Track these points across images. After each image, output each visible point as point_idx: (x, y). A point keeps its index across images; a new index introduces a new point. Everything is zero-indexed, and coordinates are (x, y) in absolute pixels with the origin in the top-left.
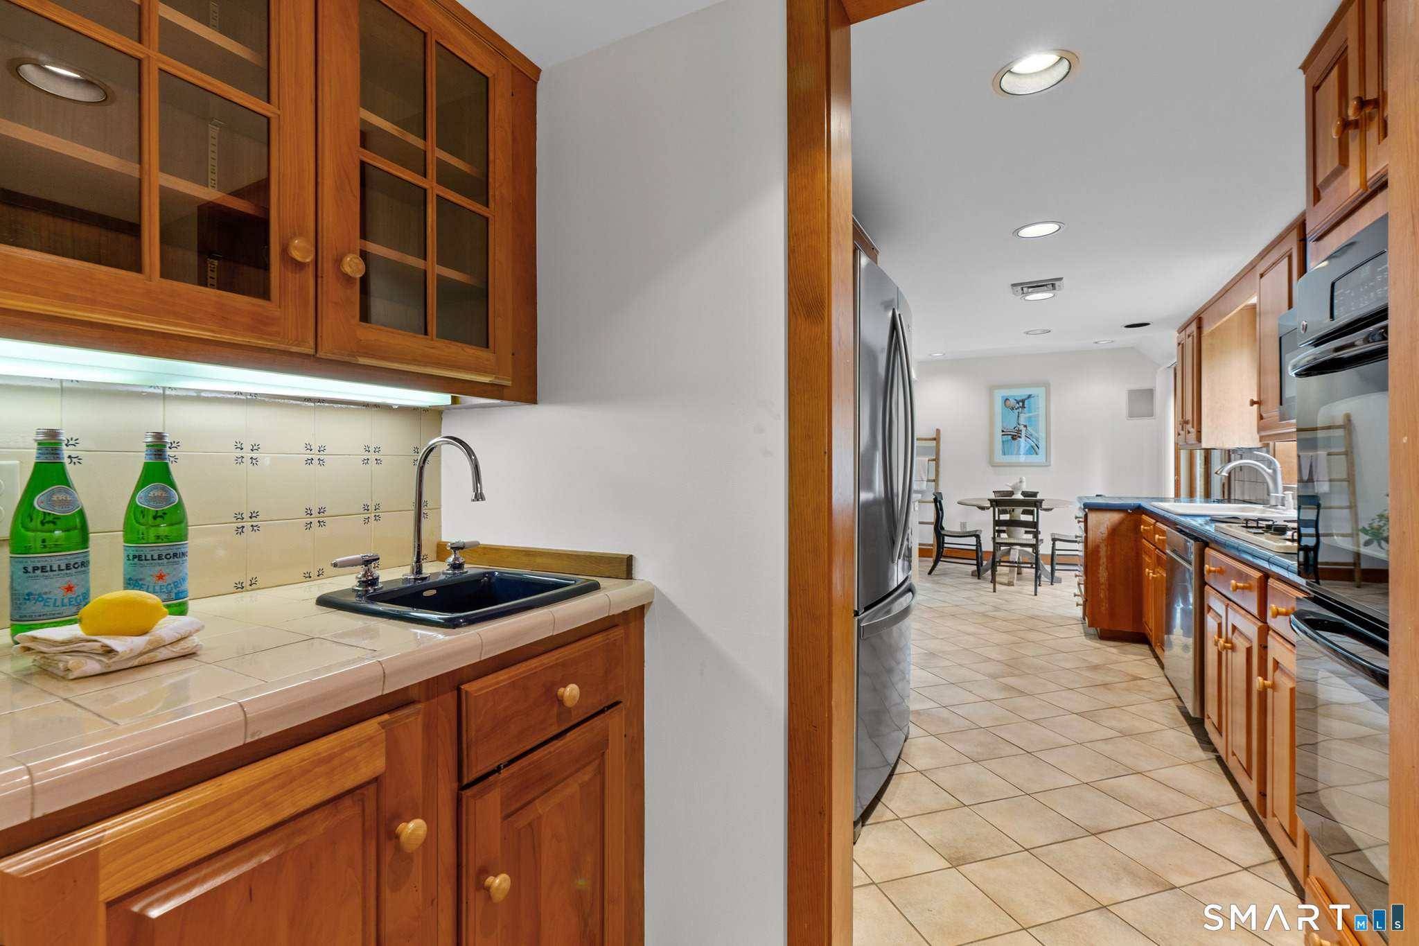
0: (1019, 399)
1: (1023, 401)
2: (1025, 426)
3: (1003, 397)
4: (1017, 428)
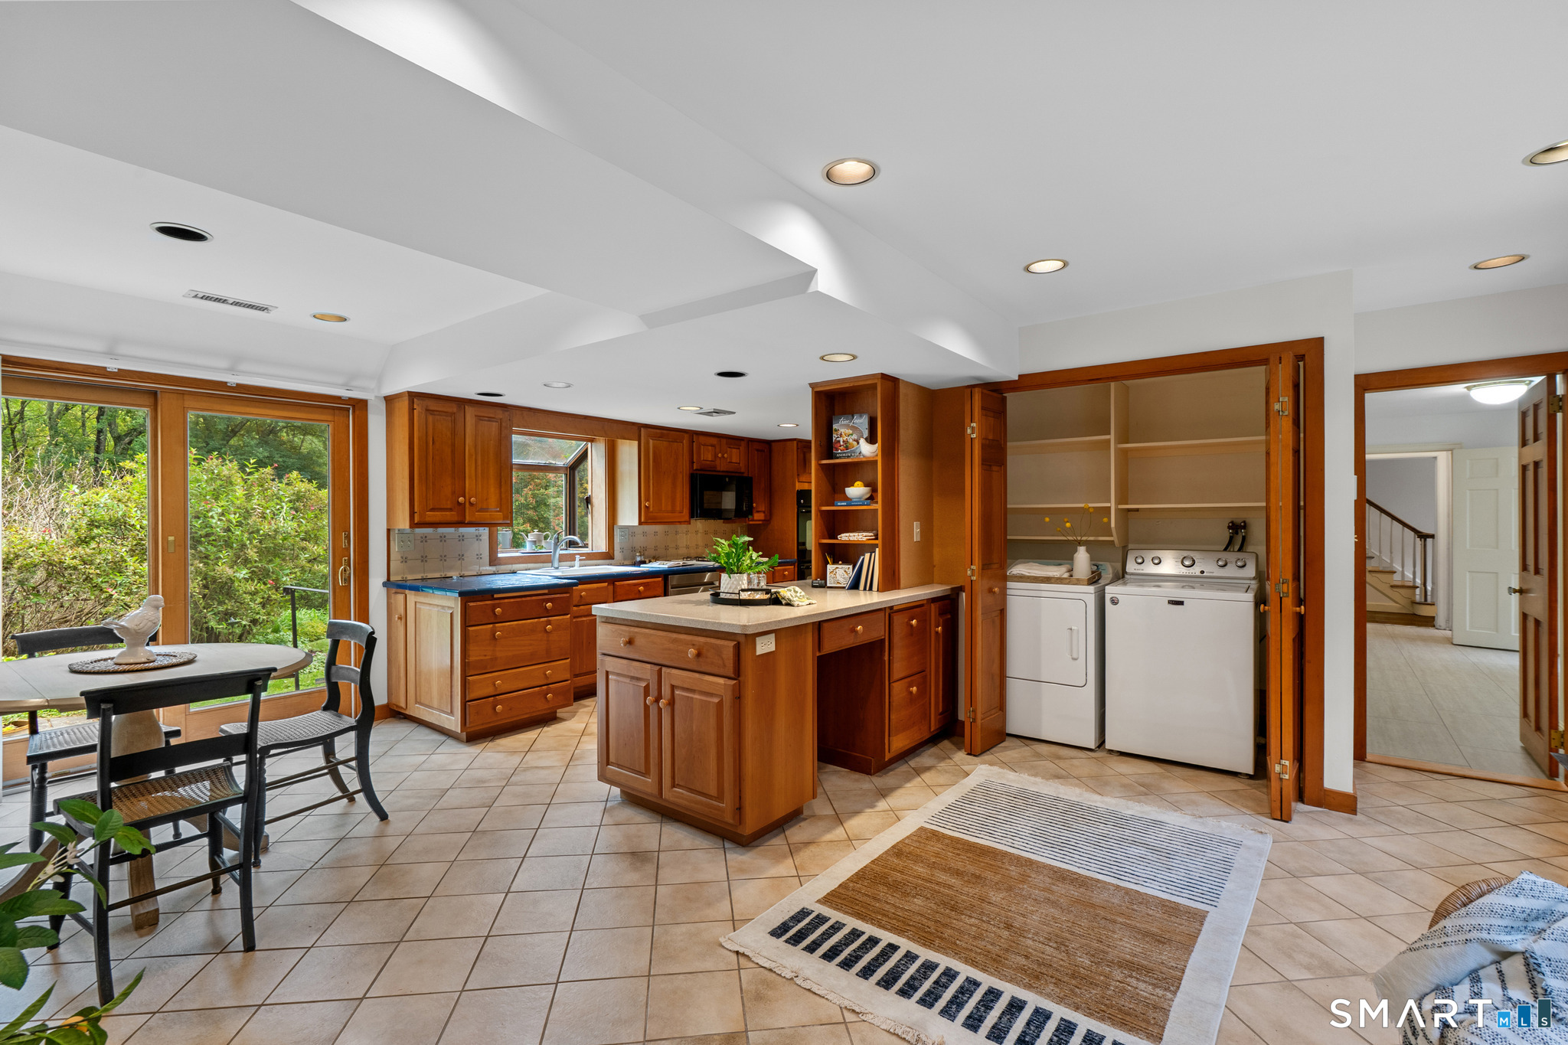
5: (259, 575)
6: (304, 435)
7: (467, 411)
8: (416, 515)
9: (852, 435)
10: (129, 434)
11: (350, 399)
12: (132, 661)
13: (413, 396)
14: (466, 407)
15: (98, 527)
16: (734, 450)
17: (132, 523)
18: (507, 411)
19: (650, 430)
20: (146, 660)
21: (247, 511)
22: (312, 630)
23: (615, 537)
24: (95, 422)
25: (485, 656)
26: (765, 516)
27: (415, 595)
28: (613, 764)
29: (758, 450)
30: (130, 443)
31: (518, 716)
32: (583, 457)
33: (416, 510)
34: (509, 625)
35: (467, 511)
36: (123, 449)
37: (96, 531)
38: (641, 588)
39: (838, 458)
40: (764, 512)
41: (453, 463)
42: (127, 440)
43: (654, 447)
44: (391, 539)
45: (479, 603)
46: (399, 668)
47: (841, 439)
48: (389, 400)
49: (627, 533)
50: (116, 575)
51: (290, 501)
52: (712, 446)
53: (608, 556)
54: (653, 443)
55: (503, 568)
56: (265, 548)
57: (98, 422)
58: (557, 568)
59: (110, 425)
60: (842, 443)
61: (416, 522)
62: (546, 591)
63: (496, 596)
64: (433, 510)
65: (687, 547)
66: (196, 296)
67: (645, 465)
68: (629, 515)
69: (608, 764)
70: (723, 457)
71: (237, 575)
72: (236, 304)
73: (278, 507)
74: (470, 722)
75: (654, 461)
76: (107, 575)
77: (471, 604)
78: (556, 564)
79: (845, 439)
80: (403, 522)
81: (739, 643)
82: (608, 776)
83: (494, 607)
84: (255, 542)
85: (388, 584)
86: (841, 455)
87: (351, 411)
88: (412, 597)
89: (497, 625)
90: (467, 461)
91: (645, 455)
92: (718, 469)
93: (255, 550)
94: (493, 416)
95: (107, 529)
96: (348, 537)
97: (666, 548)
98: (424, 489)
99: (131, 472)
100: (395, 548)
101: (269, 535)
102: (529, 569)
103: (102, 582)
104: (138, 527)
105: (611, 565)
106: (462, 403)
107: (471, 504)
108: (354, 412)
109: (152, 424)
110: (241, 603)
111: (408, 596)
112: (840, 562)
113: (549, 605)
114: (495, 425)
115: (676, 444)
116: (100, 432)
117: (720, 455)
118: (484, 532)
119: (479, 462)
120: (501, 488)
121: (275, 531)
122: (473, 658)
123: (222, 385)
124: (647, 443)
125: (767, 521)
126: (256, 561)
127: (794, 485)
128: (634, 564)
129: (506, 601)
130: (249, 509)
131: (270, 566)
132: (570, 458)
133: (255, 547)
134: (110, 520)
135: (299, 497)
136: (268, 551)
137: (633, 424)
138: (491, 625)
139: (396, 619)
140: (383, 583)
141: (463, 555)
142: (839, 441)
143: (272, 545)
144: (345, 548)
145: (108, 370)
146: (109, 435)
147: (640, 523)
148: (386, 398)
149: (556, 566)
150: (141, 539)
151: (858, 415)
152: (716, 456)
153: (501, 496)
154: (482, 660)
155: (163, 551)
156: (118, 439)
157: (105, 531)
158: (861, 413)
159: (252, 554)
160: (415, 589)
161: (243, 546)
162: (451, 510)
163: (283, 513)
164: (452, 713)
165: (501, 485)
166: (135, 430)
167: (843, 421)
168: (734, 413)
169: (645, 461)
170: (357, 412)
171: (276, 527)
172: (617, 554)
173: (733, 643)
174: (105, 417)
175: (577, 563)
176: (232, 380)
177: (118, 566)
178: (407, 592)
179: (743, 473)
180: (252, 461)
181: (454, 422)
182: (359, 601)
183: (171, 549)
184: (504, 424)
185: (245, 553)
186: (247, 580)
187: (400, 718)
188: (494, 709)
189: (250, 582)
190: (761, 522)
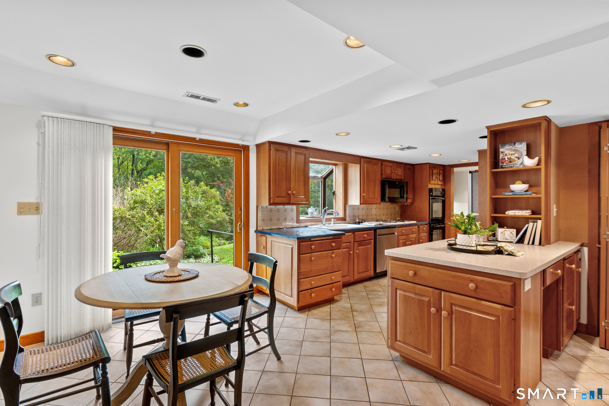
5: (192, 224)
6: (195, 170)
7: (292, 150)
8: (271, 199)
9: (514, 154)
10: (141, 170)
11: (243, 145)
12: (172, 275)
13: (271, 143)
14: (292, 148)
15: (137, 204)
16: (399, 169)
17: (148, 202)
18: (308, 150)
19: (365, 159)
20: (178, 275)
21: (187, 198)
22: (206, 245)
23: (347, 210)
24: (131, 167)
25: (307, 269)
26: (412, 201)
27: (271, 237)
28: (400, 341)
29: (409, 169)
30: (141, 174)
31: (320, 299)
32: (331, 172)
33: (271, 197)
34: (317, 254)
35: (292, 198)
36: (140, 176)
37: (136, 205)
38: (366, 236)
39: (504, 168)
40: (411, 199)
41: (286, 175)
42: (141, 172)
43: (367, 167)
44: (258, 210)
45: (305, 243)
46: (263, 271)
47: (506, 157)
48: (258, 146)
49: (351, 208)
50: (143, 222)
51: (201, 194)
52: (391, 167)
53: (344, 219)
54: (366, 166)
55: (303, 225)
56: (194, 212)
57: (132, 166)
58: (324, 225)
59: (136, 167)
60: (506, 159)
61: (271, 202)
62: (332, 237)
63: (312, 240)
64: (278, 197)
65: (376, 215)
66: (188, 96)
67: (363, 176)
68: (355, 199)
69: (396, 340)
70: (395, 172)
71: (184, 223)
72: (204, 99)
73: (197, 196)
74: (301, 302)
75: (367, 174)
76: (140, 222)
77: (302, 243)
78: (324, 223)
79: (509, 157)
80: (265, 203)
81: (515, 284)
82: (397, 348)
83: (311, 245)
84: (190, 210)
85: (257, 231)
86: (506, 166)
87: (242, 151)
88: (269, 238)
89: (312, 254)
90: (292, 174)
91: (363, 171)
92: (393, 178)
93: (190, 213)
94: (302, 153)
95: (139, 204)
96: (241, 210)
97: (367, 216)
98: (275, 187)
99: (147, 183)
100: (259, 215)
101: (195, 207)
102: (312, 225)
103: (138, 225)
104: (150, 204)
105: (345, 223)
106: (290, 146)
107: (293, 194)
108: (244, 152)
109: (167, 158)
110: (185, 235)
111: (267, 237)
112: (505, 227)
113: (333, 244)
114: (303, 157)
115: (375, 166)
116: (133, 170)
117: (394, 171)
118: (294, 207)
119: (297, 175)
120: (305, 187)
121: (197, 206)
122: (302, 270)
123: (193, 139)
124: (364, 165)
125: (412, 203)
126: (190, 218)
127: (428, 186)
128: (355, 223)
129: (316, 242)
130: (187, 197)
131: (195, 220)
132: (324, 173)
133: (190, 212)
134: (140, 200)
135: (204, 193)
136: (194, 214)
137: (358, 156)
138: (310, 254)
139: (262, 248)
140: (255, 231)
141: (286, 218)
142: (505, 159)
143: (196, 211)
144: (240, 215)
145: (151, 133)
146: (135, 171)
147: (361, 204)
148: (256, 145)
149: (324, 224)
150: (151, 208)
151: (519, 143)
152: (392, 171)
153: (305, 191)
154: (306, 271)
155: (171, 215)
156: (138, 172)
157: (139, 205)
158: (521, 141)
159: (189, 215)
160: (269, 234)
161: (185, 211)
162: (285, 197)
163: (199, 199)
164: (292, 296)
165: (305, 186)
166: (143, 169)
167: (507, 147)
168: (416, 148)
169: (363, 174)
170: (245, 152)
171: (197, 204)
172: (348, 219)
173: (511, 284)
174: (134, 165)
175: (332, 222)
176: (198, 137)
177: (143, 219)
178: (267, 235)
179: (403, 180)
180: (187, 178)
181: (287, 155)
182: (246, 240)
183: (174, 214)
184: (306, 156)
185: (187, 214)
186: (188, 225)
187: (262, 294)
188: (311, 295)
189: (189, 226)
190: (409, 204)
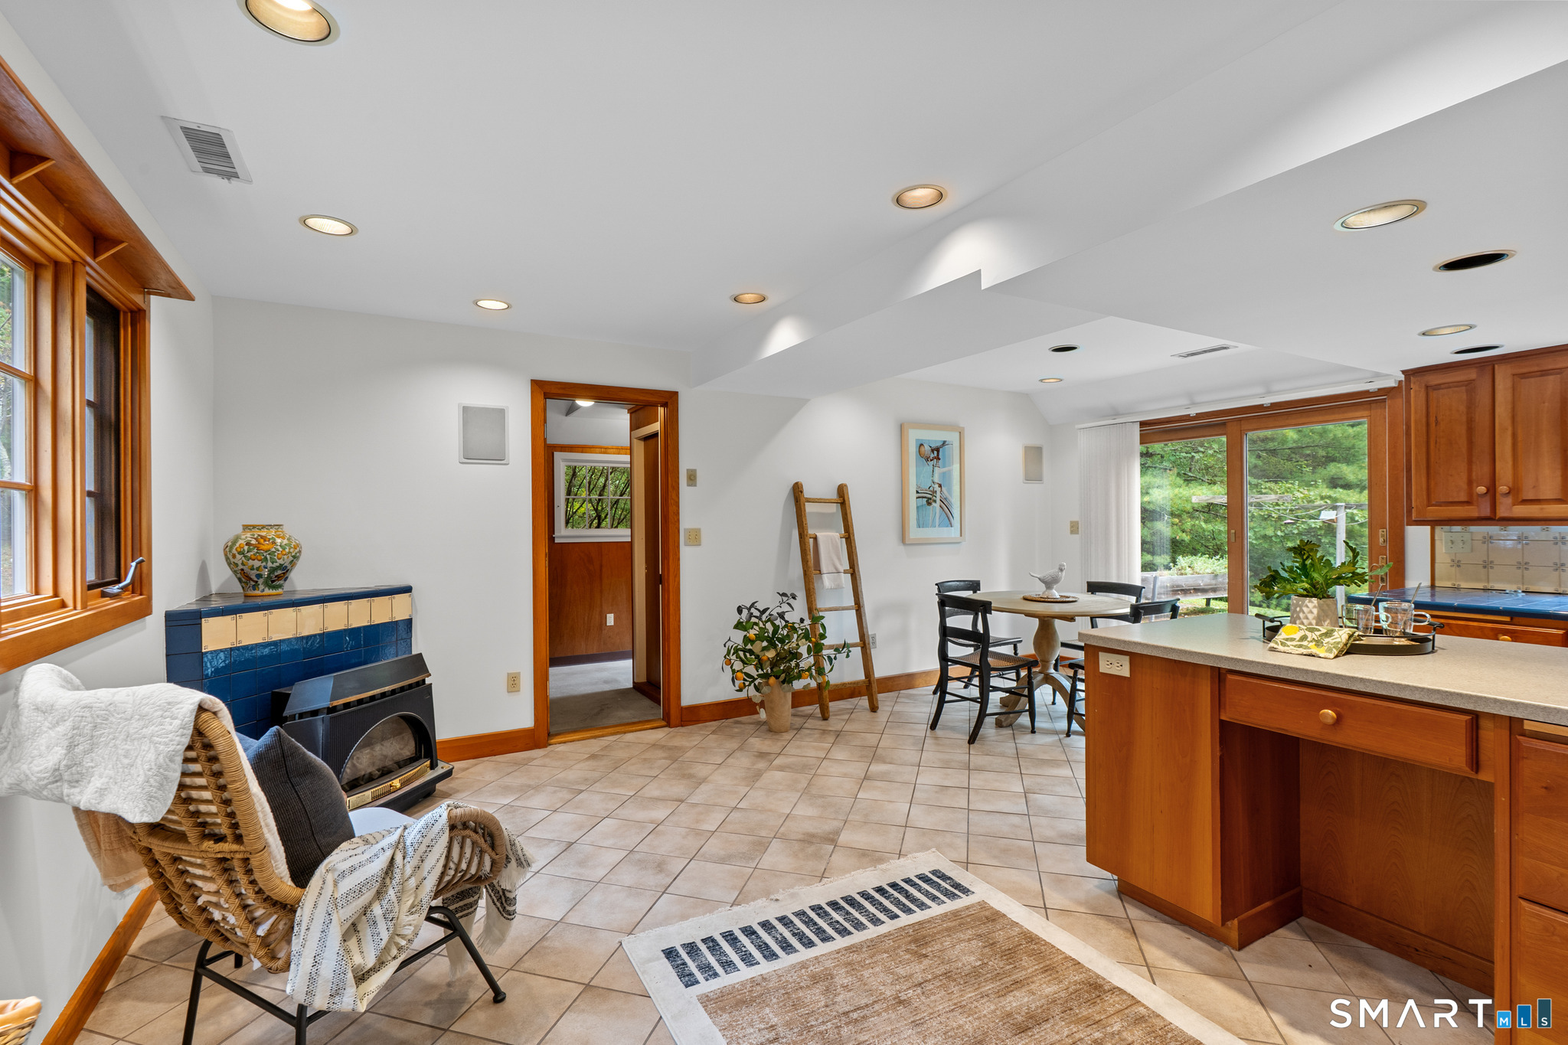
0: (934, 446)
1: (938, 450)
2: (940, 486)
3: (917, 440)
4: (931, 489)
7: (1497, 372)
8: (1413, 511)
13: (1412, 374)
14: (1496, 367)
33: (1413, 505)
35: (1498, 504)
41: (1471, 443)
44: (1437, 538)
64: (1437, 504)
66: (1185, 356)
90: (1496, 438)
94: (1550, 368)
96: (1384, 535)
98: (1424, 479)
100: (1441, 548)
107: (1502, 494)
114: (1552, 379)
119: (1519, 438)
120: (1565, 469)
123: (1260, 407)
144: (1382, 546)
145: (1191, 416)
153: (1565, 480)
162: (1467, 503)
165: (1565, 464)
170: (1390, 402)
176: (1267, 401)
181: (1472, 390)
